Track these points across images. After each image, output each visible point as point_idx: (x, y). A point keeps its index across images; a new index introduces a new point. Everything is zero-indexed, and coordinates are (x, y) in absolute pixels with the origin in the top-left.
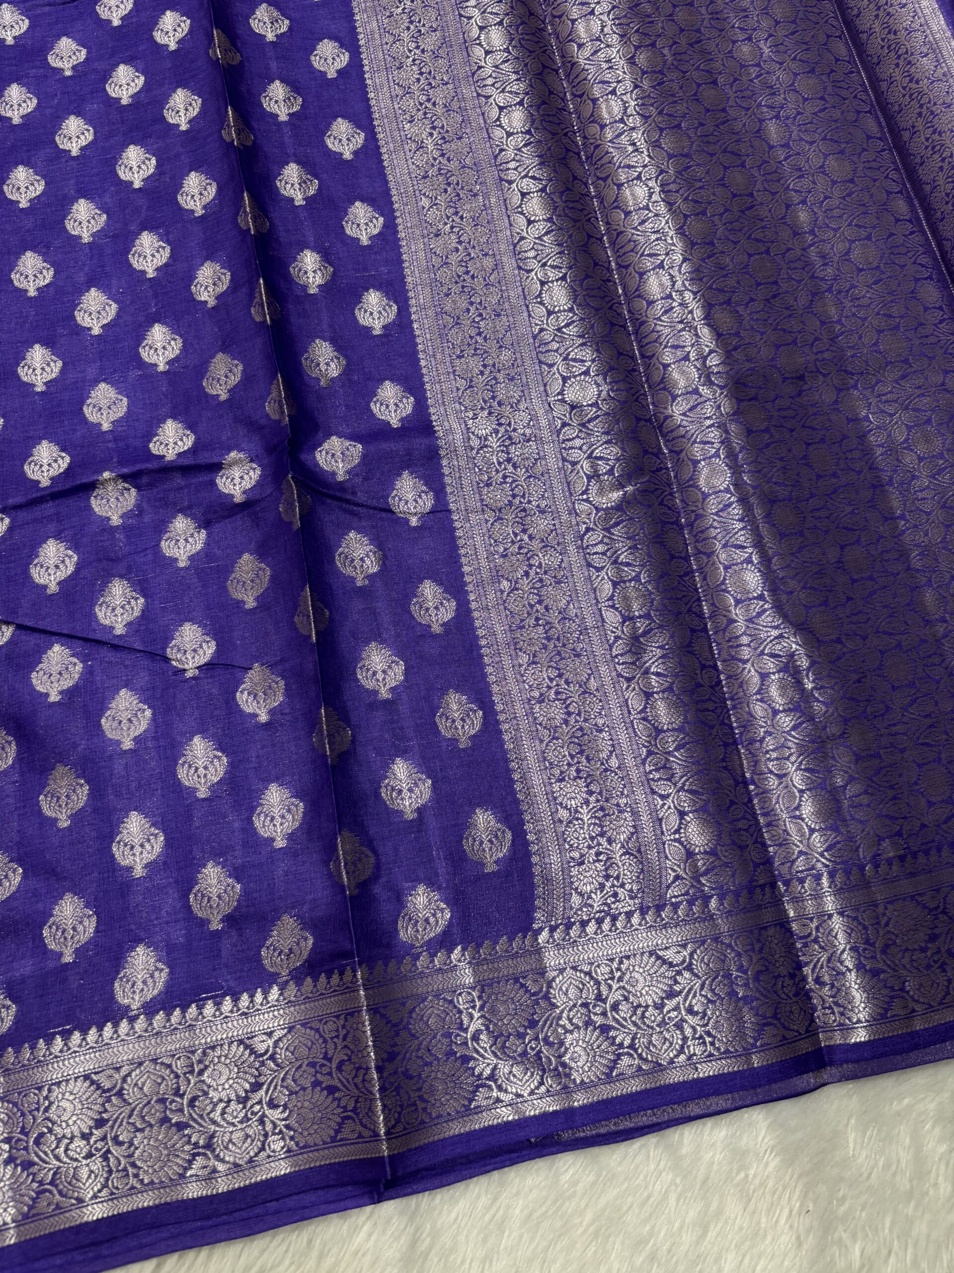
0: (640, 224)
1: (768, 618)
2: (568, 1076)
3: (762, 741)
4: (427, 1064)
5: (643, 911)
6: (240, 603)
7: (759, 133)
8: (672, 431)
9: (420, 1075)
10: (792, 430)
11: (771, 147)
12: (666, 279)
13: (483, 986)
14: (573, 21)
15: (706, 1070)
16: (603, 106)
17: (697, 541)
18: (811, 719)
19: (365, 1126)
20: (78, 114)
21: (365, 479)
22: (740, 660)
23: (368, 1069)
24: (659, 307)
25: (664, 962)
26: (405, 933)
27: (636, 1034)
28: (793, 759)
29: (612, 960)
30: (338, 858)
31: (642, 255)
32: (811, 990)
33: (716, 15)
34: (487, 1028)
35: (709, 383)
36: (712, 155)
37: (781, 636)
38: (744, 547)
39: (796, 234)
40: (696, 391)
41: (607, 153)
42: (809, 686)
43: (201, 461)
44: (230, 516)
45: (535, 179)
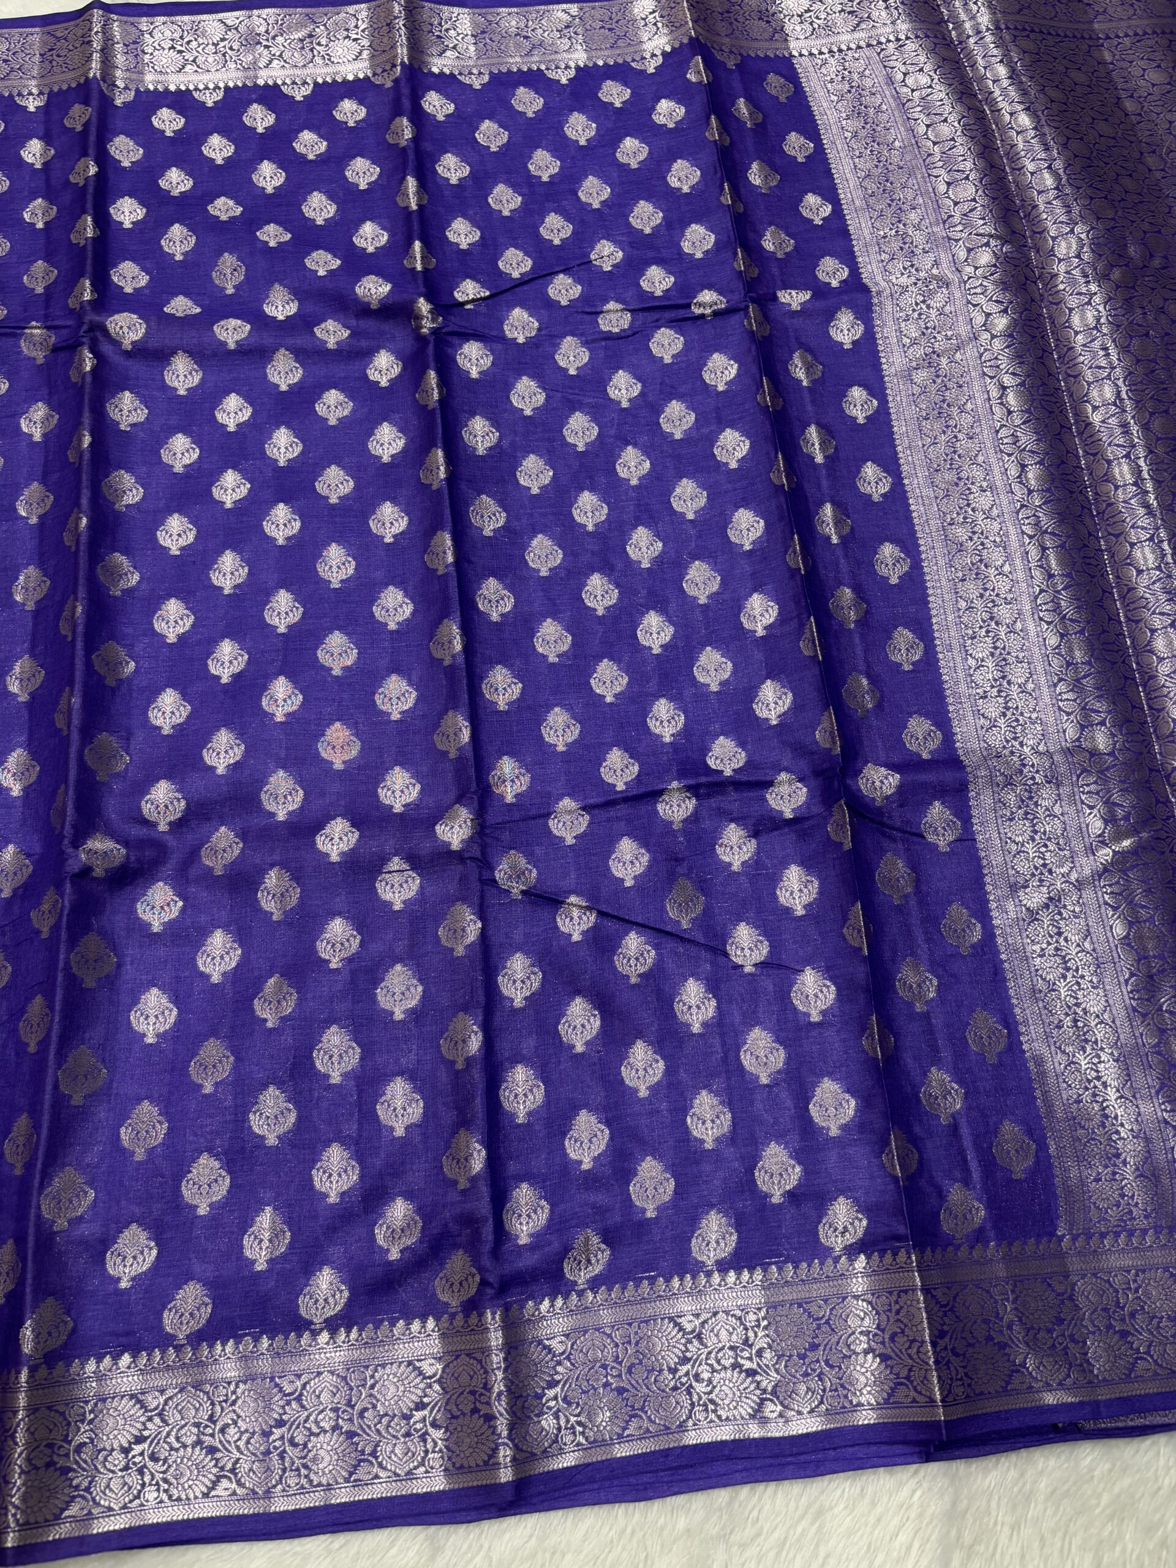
0: (1153, 583)
2: (1092, 1372)
4: (970, 1345)
5: (1158, 1230)
6: (788, 910)
9: (964, 1354)
13: (1015, 1281)
14: (1089, 384)
16: (1117, 469)
19: (920, 1393)
20: (635, 446)
21: (901, 806)
23: (923, 1342)
24: (1169, 665)
26: (947, 1225)
27: (1152, 1342)
29: (1129, 1272)
30: (891, 1151)
31: (1152, 613)
34: (1020, 1320)
41: (1119, 512)
43: (752, 778)
44: (777, 828)
45: (1052, 534)
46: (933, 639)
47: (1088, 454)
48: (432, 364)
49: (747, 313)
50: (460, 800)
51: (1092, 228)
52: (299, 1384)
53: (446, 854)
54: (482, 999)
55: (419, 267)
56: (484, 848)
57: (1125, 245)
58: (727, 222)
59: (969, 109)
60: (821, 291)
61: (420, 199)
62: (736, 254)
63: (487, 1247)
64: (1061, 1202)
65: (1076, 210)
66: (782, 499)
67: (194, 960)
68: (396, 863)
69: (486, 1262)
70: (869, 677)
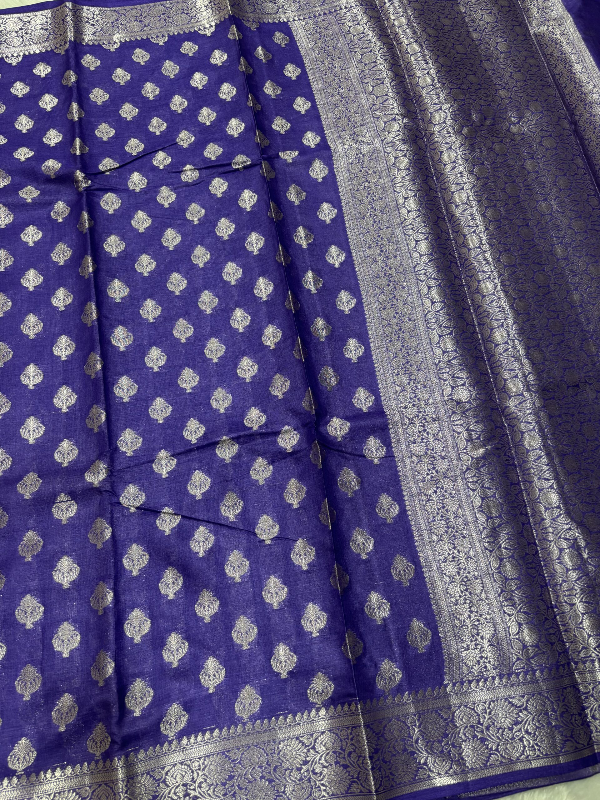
0: (491, 303)
1: (563, 519)
2: (464, 764)
3: (561, 585)
4: (394, 755)
5: (501, 676)
6: (290, 505)
7: (552, 252)
8: (509, 415)
9: (390, 761)
10: (573, 415)
11: (558, 260)
12: (504, 333)
13: (420, 714)
14: (453, 193)
15: (535, 764)
16: (470, 239)
17: (524, 474)
18: (587, 575)
19: (364, 787)
20: (202, 245)
21: (352, 440)
22: (548, 541)
23: (365, 757)
24: (501, 348)
25: (513, 705)
26: (380, 685)
27: (499, 743)
28: (578, 596)
29: (485, 703)
30: (346, 644)
31: (492, 319)
32: (590, 722)
33: (528, 187)
34: (423, 737)
35: (529, 390)
36: (527, 265)
37: (570, 529)
38: (549, 480)
39: (572, 307)
40: (522, 394)
41: (472, 263)
42: (586, 556)
43: (270, 430)
44: (284, 458)
45: (434, 279)
46: (369, 343)
47: (454, 232)
48: (85, 208)
49: (262, 166)
50: (100, 456)
51: (451, 106)
53: (91, 490)
54: (113, 574)
55: (78, 153)
56: (113, 484)
57: (471, 114)
58: (250, 116)
59: (384, 44)
60: (305, 151)
61: (80, 114)
62: (255, 134)
63: (114, 720)
64: (446, 664)
65: (442, 96)
66: (282, 270)
68: (63, 497)
69: (115, 730)
70: (333, 367)
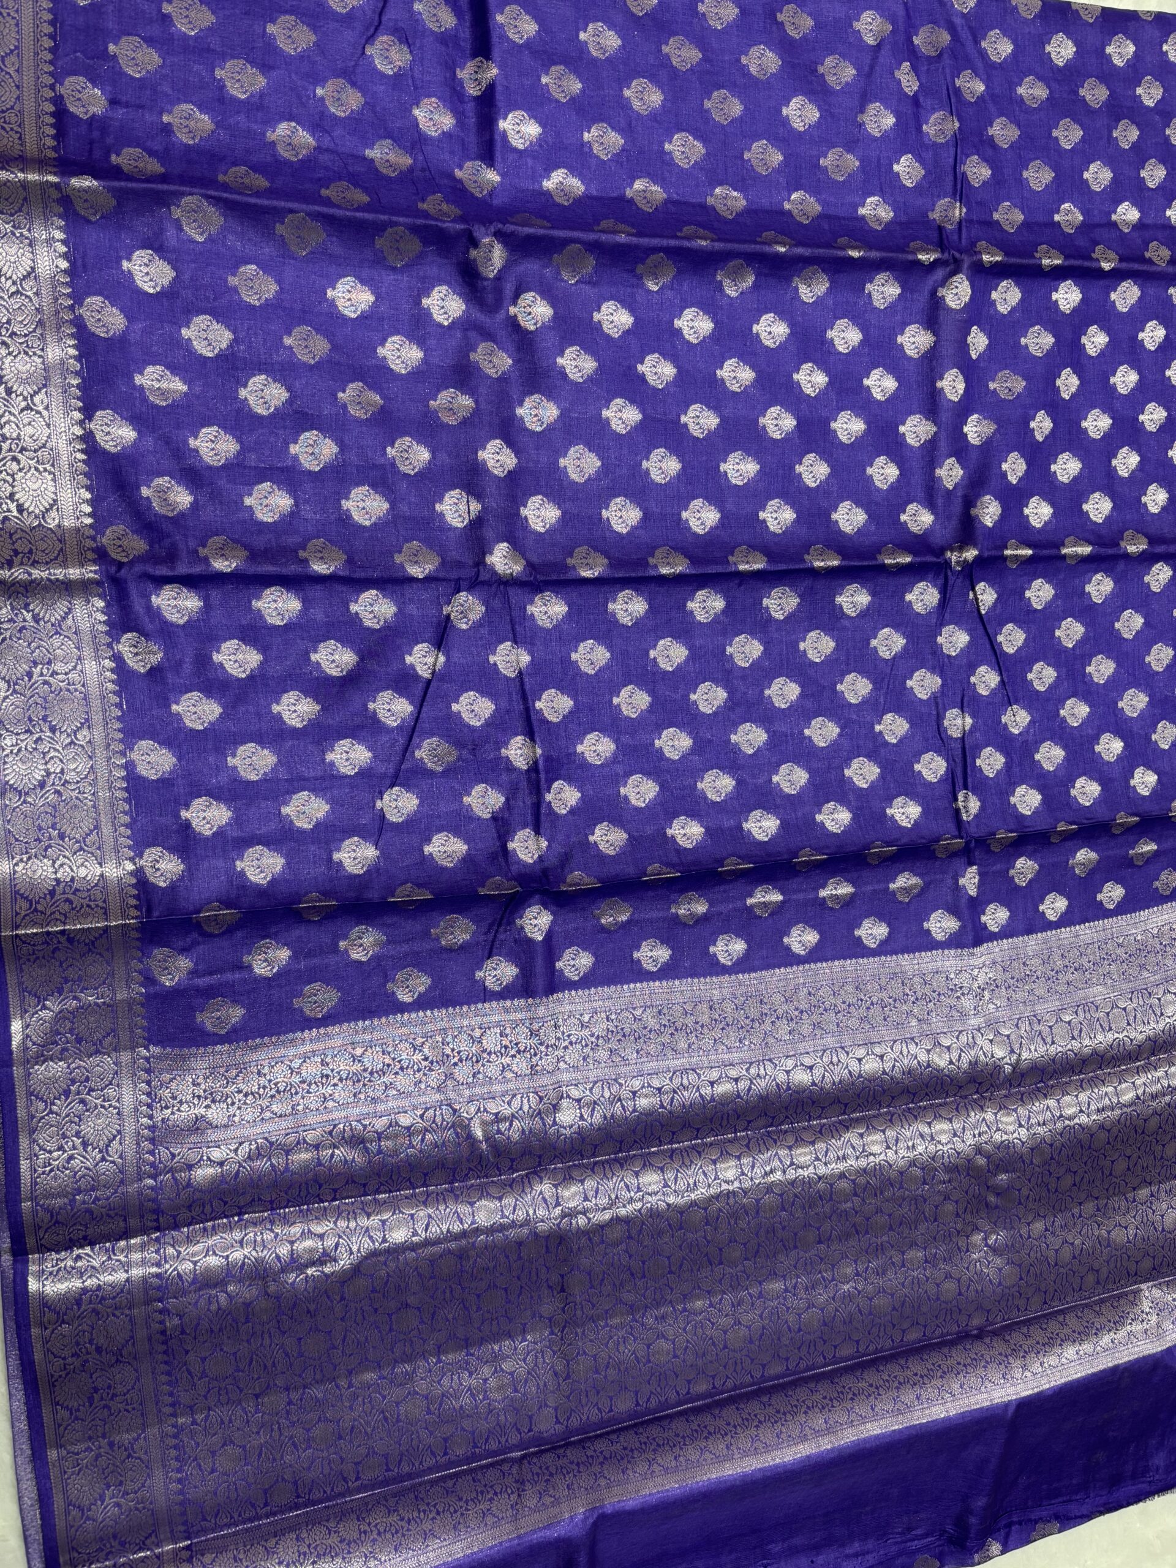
0: (704, 1172)
1: (367, 1245)
2: (37, 1063)
3: (271, 1230)
4: (61, 965)
5: (152, 1128)
6: (429, 841)
7: (773, 1275)
8: (529, 1182)
9: (54, 958)
10: (519, 1278)
11: (760, 1283)
12: (654, 1188)
13: (112, 1006)
14: (884, 1132)
15: (24, 1165)
16: (807, 1150)
17: (438, 1194)
18: (283, 1270)
19: (23, 918)
20: (840, 735)
21: (516, 941)
22: (337, 1219)
23: (65, 924)
24: (631, 1180)
25: (111, 1141)
26: (159, 953)
27: (60, 1116)
28: (254, 1253)
29: (118, 1101)
30: (221, 909)
31: (678, 1171)
32: (72, 1251)
33: (880, 1249)
34: (82, 1008)
35: (564, 1215)
36: (757, 1234)
37: (351, 1253)
38: (426, 1231)
39: (685, 1297)
40: (558, 1204)
41: (768, 1150)
42: (310, 1271)
43: (543, 818)
44: (499, 837)
45: (750, 1089)
46: (660, 980)
47: (822, 1127)
48: (918, 559)
49: (956, 838)
50: (530, 565)
51: (1023, 1143)
52: (41, 408)
53: (482, 550)
54: (357, 575)
55: (1008, 552)
56: (487, 584)
57: (1007, 1172)
58: (1041, 825)
59: (1139, 1046)
60: (977, 906)
61: (1072, 557)
62: (1011, 831)
63: (150, 570)
64: (177, 1051)
65: (1040, 1130)
66: (786, 857)
67: (398, 333)
68: (475, 507)
69: (138, 568)
70: (629, 922)
